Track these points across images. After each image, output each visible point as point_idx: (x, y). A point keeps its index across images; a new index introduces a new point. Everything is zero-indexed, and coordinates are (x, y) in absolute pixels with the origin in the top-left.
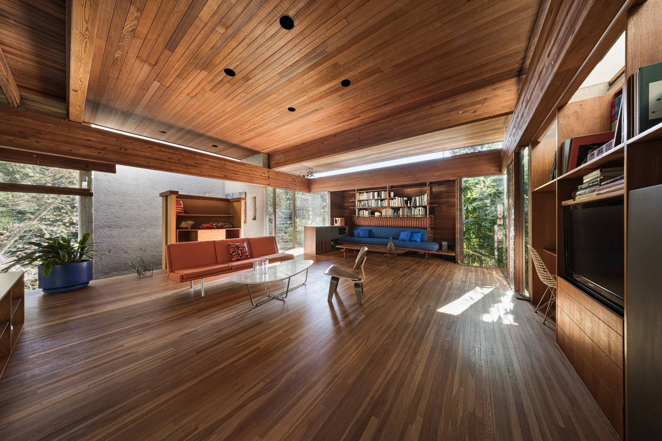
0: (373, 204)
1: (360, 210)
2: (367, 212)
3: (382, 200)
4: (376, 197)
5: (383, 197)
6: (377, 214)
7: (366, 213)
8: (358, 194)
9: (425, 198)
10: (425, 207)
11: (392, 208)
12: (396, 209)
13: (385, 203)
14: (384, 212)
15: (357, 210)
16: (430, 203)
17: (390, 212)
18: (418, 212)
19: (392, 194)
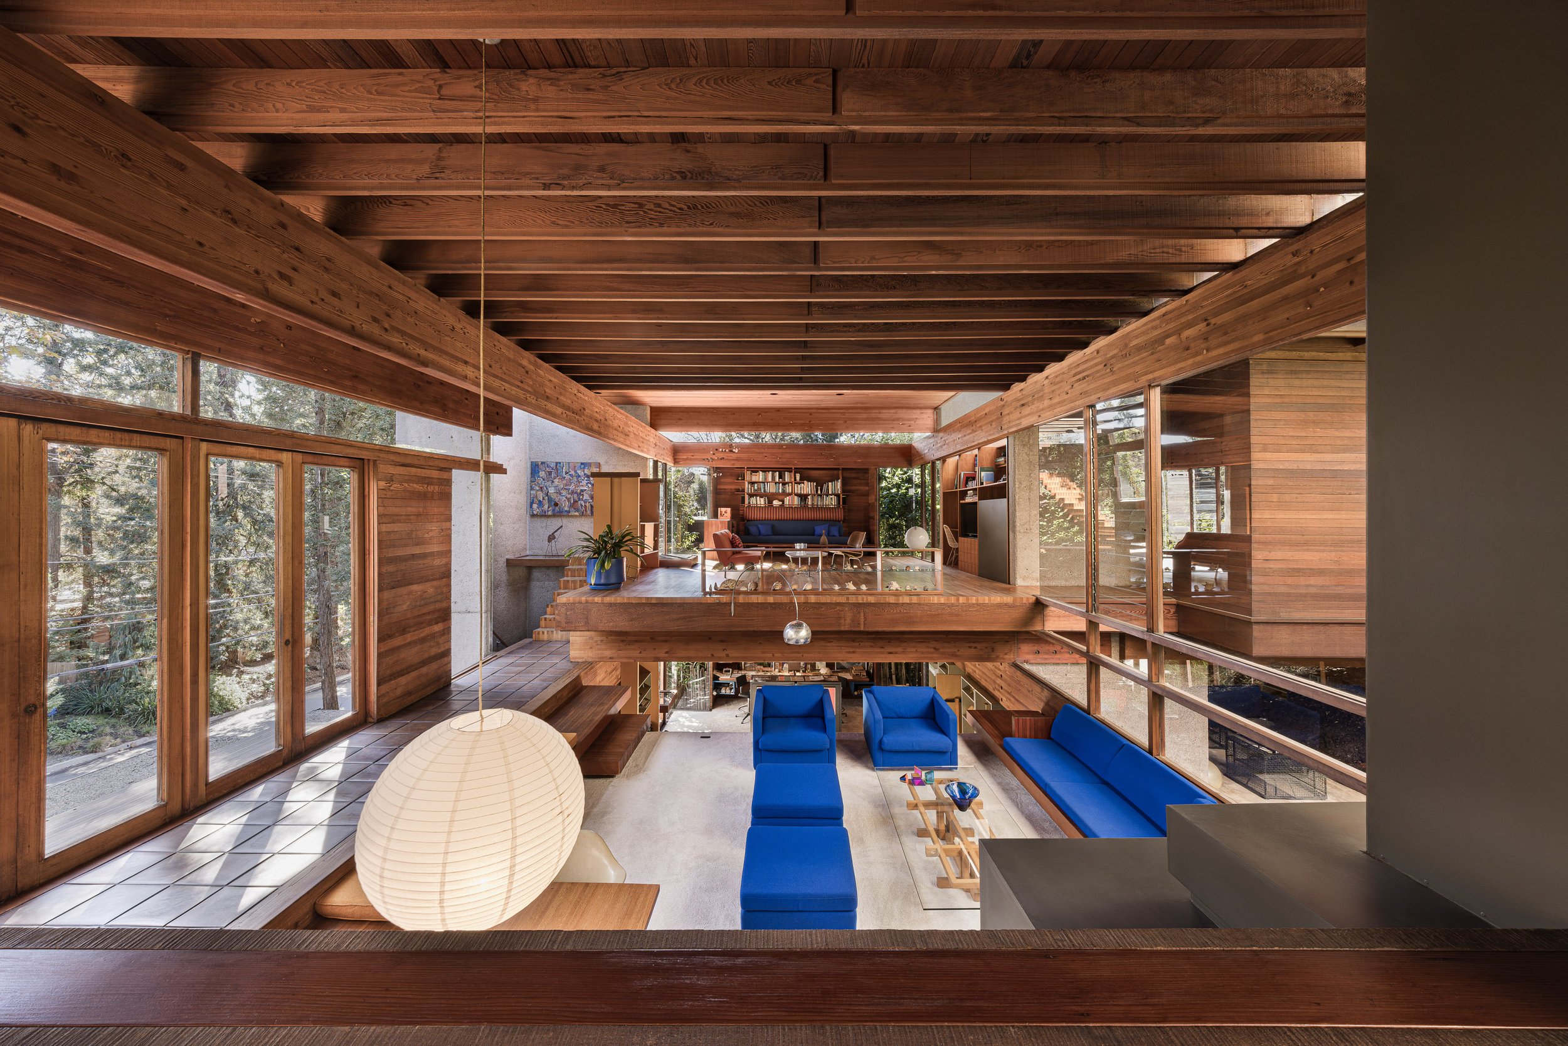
0: (771, 488)
1: (751, 496)
2: (762, 500)
3: (784, 484)
4: (777, 480)
5: (787, 480)
6: (776, 503)
7: (761, 502)
8: (749, 472)
9: (839, 484)
10: (838, 496)
11: (797, 495)
12: (803, 497)
13: (789, 489)
14: (787, 500)
15: (747, 496)
16: (843, 491)
17: (796, 501)
18: (831, 501)
19: (798, 476)
